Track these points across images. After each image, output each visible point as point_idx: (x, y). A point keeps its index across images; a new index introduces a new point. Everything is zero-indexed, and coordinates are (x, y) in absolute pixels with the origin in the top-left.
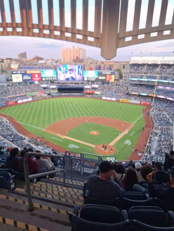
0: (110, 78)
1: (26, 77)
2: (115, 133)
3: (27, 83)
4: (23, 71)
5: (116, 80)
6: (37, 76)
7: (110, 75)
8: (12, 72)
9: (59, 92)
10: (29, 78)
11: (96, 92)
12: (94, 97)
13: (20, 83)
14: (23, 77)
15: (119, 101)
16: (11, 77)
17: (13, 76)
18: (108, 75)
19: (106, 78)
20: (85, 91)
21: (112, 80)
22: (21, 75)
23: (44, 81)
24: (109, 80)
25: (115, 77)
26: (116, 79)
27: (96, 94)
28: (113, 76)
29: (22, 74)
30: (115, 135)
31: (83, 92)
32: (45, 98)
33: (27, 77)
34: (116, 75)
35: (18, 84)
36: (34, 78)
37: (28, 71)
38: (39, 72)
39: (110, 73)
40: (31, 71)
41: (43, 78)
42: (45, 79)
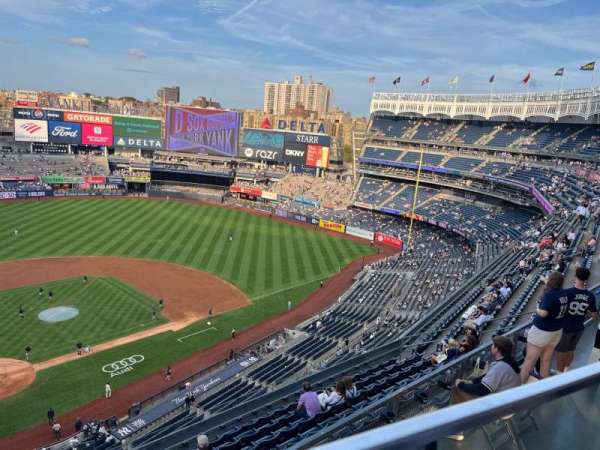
0: (318, 156)
1: (60, 131)
3: (67, 149)
4: (52, 112)
5: (331, 162)
6: (98, 130)
7: (316, 144)
8: (16, 111)
9: (153, 183)
10: (73, 134)
11: (266, 195)
13: (41, 147)
14: (50, 130)
15: (317, 224)
16: (12, 124)
17: (18, 122)
18: (311, 144)
19: (305, 155)
20: (233, 188)
21: (322, 163)
22: (43, 124)
24: (315, 162)
25: (330, 153)
26: (332, 159)
27: (264, 200)
28: (325, 150)
29: (50, 120)
33: (66, 130)
34: (334, 147)
35: (34, 147)
36: (89, 137)
37: (69, 115)
38: (106, 120)
39: (316, 140)
40: (81, 116)
41: (118, 140)
42: (126, 141)
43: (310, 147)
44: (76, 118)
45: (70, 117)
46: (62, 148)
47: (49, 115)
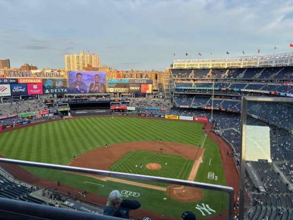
0: (148, 89)
1: (17, 89)
2: (185, 164)
3: (19, 98)
4: (12, 79)
6: (35, 87)
7: (145, 84)
9: (72, 110)
10: (23, 90)
11: (129, 108)
12: (127, 115)
13: (7, 99)
14: (11, 89)
15: (164, 118)
19: (140, 89)
20: (112, 107)
22: (8, 86)
23: (47, 94)
24: (145, 91)
25: (153, 87)
26: (154, 89)
27: (130, 111)
28: (150, 86)
29: (11, 84)
30: (186, 166)
31: (109, 108)
32: (50, 120)
33: (19, 88)
34: (154, 84)
35: (3, 99)
36: (31, 91)
37: (21, 80)
38: (39, 81)
39: (145, 82)
40: (26, 80)
41: (45, 90)
42: (50, 91)
43: (142, 85)
44: (24, 81)
45: (21, 81)
46: (17, 98)
47: (11, 81)
